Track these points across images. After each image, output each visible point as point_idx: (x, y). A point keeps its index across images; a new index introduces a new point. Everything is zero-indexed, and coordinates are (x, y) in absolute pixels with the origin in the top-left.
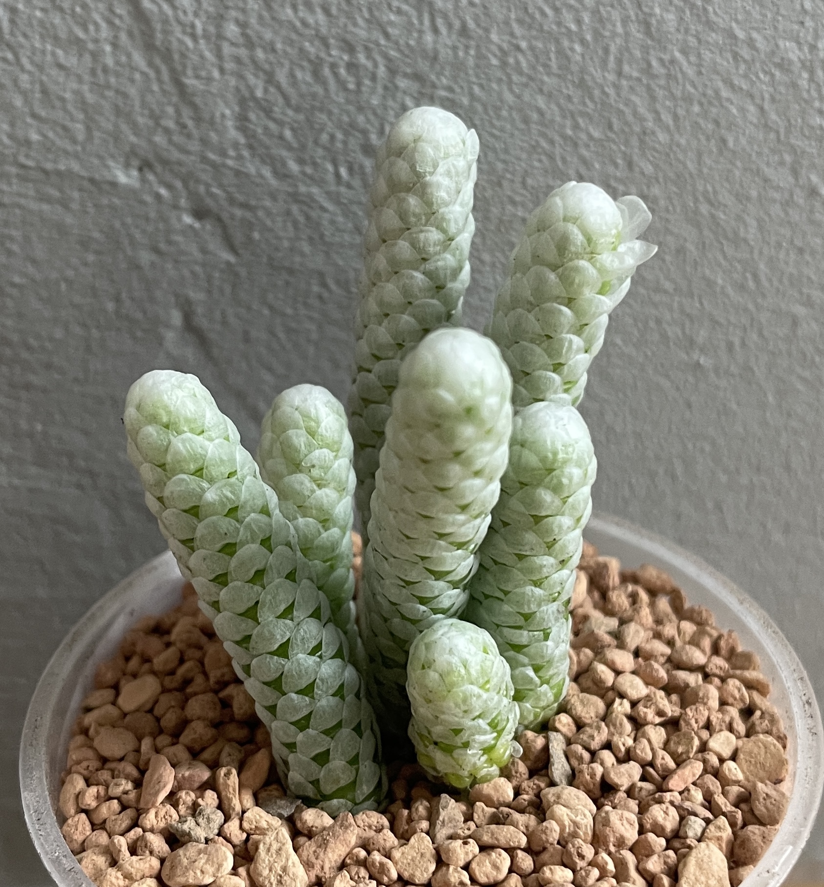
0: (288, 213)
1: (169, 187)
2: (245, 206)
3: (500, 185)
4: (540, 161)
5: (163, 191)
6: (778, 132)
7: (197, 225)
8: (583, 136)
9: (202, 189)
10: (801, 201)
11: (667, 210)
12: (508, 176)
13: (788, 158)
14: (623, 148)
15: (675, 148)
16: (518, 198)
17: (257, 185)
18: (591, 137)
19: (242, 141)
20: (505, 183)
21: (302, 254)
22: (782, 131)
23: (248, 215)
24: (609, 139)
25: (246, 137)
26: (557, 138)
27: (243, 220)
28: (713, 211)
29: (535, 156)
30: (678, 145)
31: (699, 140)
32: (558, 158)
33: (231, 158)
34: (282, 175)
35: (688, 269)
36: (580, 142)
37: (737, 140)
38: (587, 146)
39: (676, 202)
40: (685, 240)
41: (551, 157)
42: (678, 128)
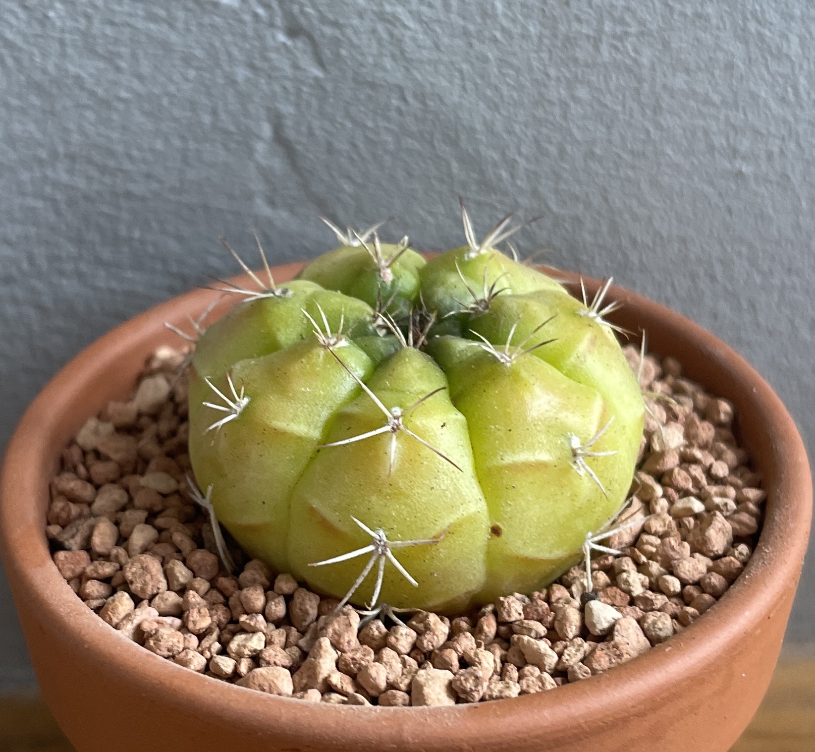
0: (374, 31)
1: (267, 7)
2: (335, 24)
3: (567, 3)
5: (261, 11)
7: (289, 43)
9: (296, 9)
21: (384, 69)
23: (337, 33)
27: (332, 38)
28: (760, 28)
35: (735, 83)
39: (727, 20)
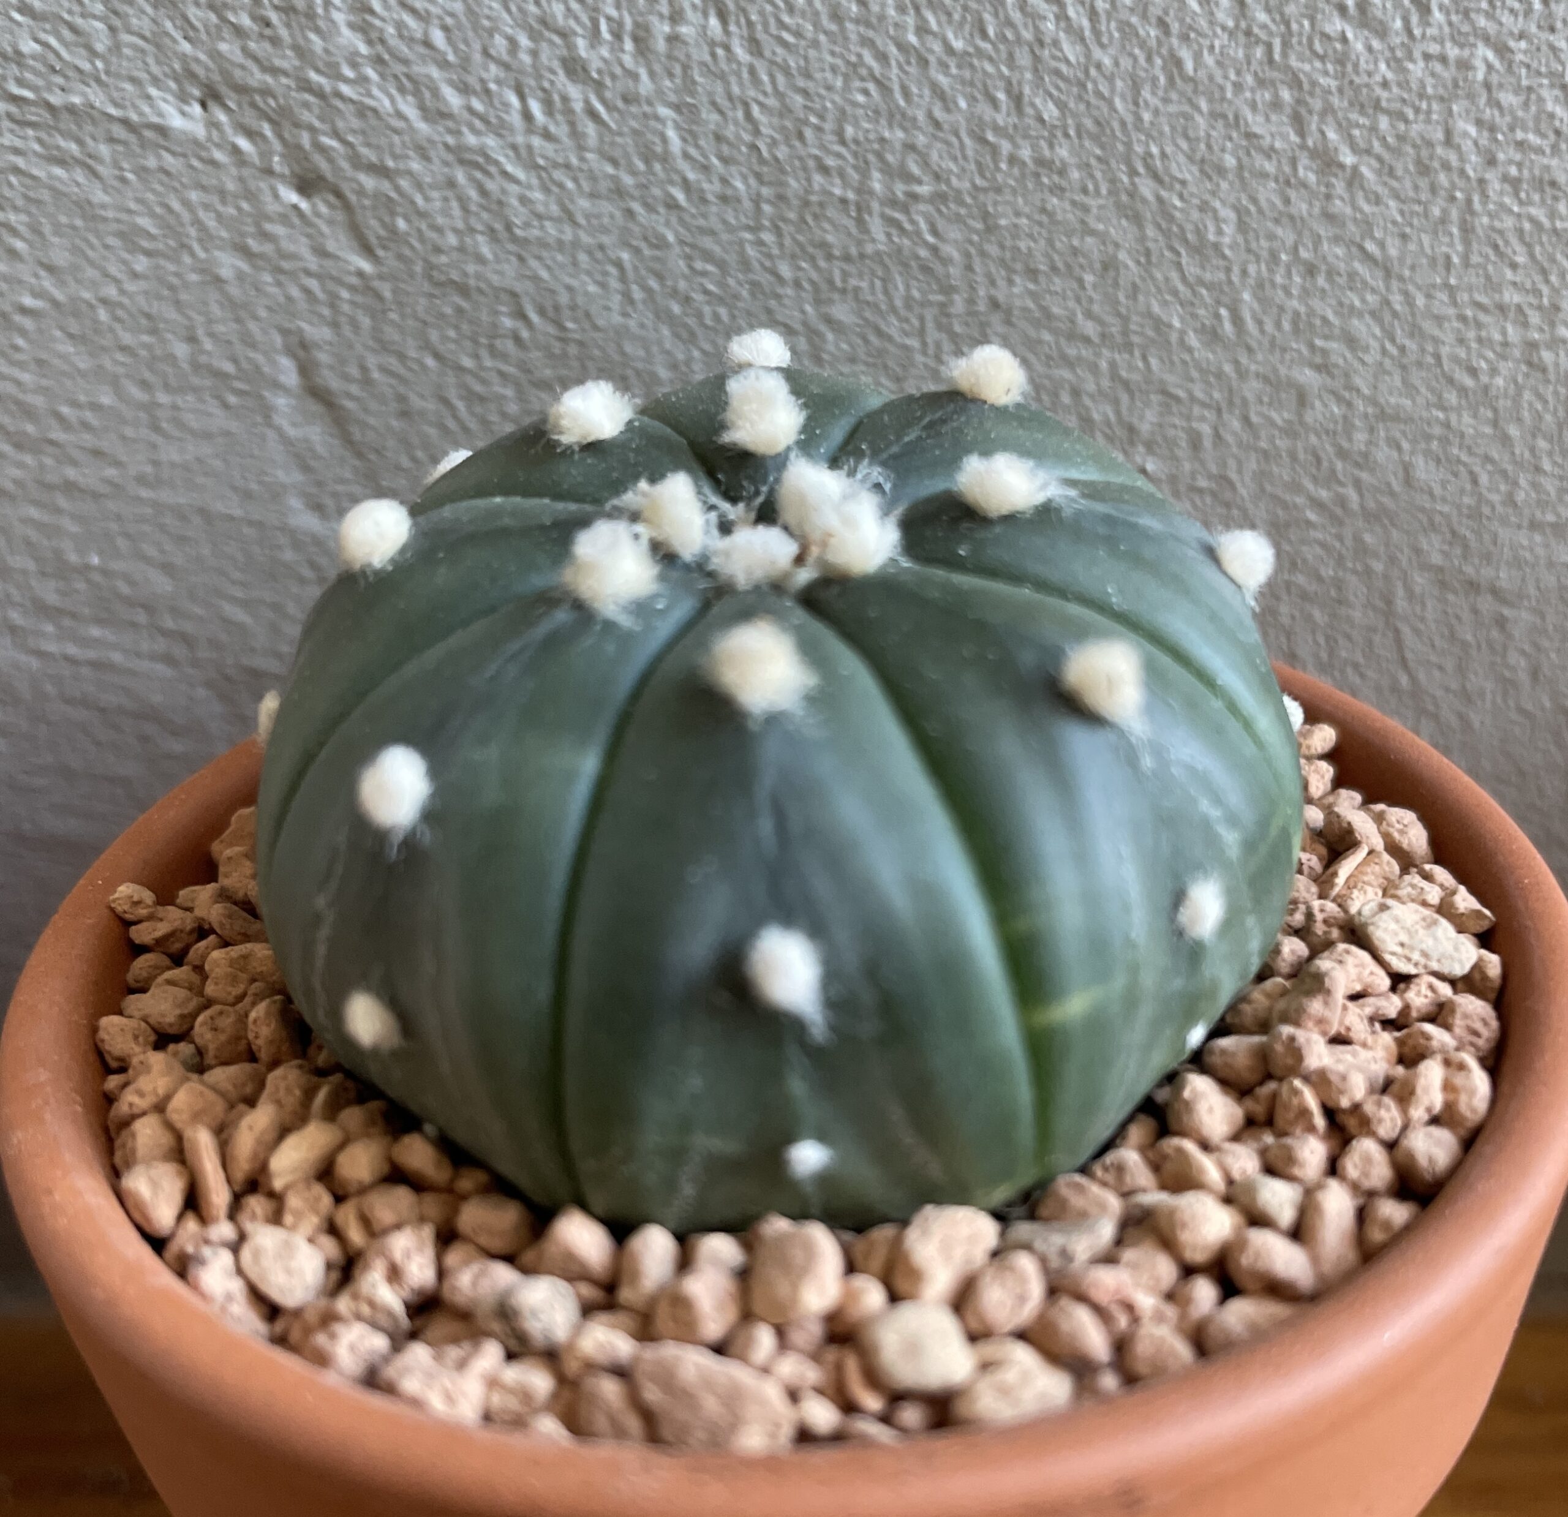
0: (451, 184)
1: (251, 134)
2: (379, 170)
3: (801, 136)
4: (866, 92)
5: (243, 143)
6: (1269, 47)
7: (304, 205)
8: (937, 47)
9: (305, 139)
10: (1312, 178)
11: (1085, 191)
12: (813, 119)
13: (1286, 95)
14: (1005, 70)
15: (1093, 72)
16: (830, 162)
17: (396, 131)
18: (950, 50)
19: (363, 49)
20: (808, 133)
21: (480, 259)
22: (1277, 44)
23: (386, 186)
24: (980, 53)
25: (370, 42)
26: (893, 50)
27: (377, 195)
28: (1164, 194)
29: (857, 84)
30: (1099, 66)
31: (1135, 59)
32: (896, 88)
33: (346, 80)
34: (437, 114)
35: (1121, 297)
36: (932, 59)
37: (1198, 57)
38: (944, 66)
39: (1098, 175)
40: (1117, 245)
41: (884, 88)
42: (1097, 33)
